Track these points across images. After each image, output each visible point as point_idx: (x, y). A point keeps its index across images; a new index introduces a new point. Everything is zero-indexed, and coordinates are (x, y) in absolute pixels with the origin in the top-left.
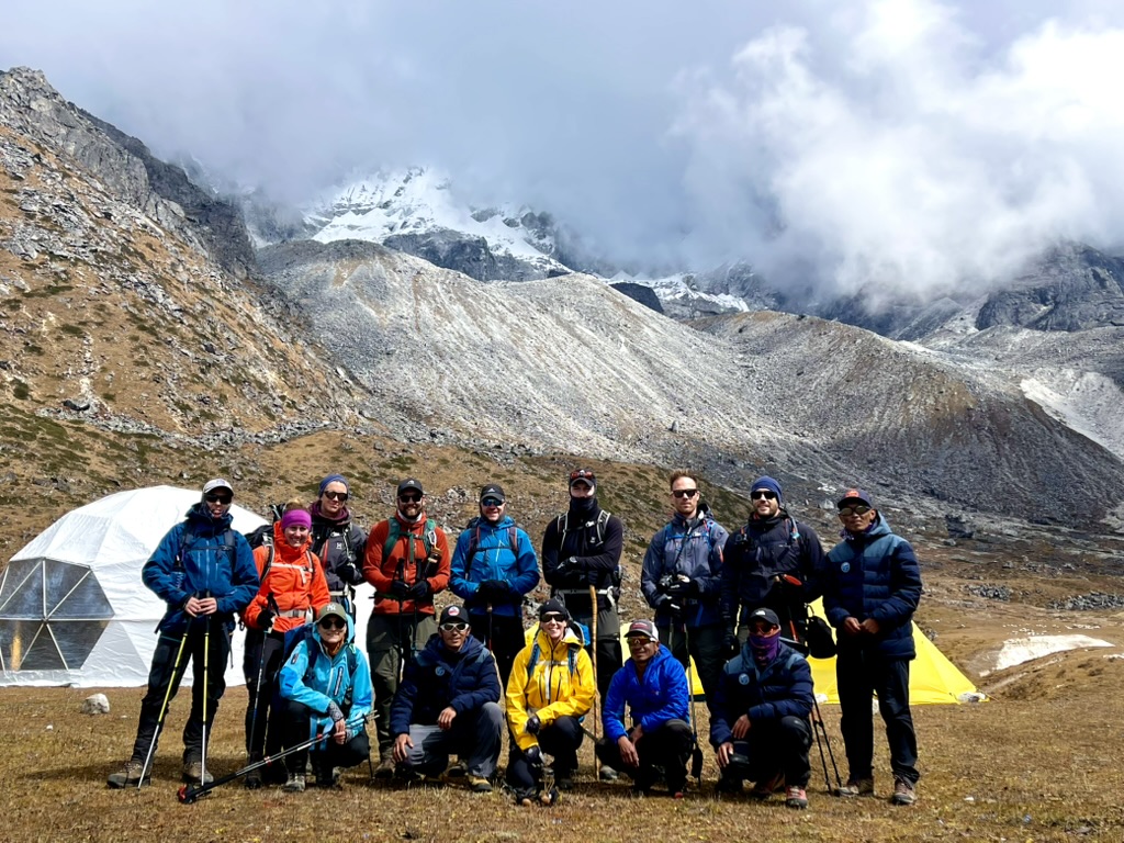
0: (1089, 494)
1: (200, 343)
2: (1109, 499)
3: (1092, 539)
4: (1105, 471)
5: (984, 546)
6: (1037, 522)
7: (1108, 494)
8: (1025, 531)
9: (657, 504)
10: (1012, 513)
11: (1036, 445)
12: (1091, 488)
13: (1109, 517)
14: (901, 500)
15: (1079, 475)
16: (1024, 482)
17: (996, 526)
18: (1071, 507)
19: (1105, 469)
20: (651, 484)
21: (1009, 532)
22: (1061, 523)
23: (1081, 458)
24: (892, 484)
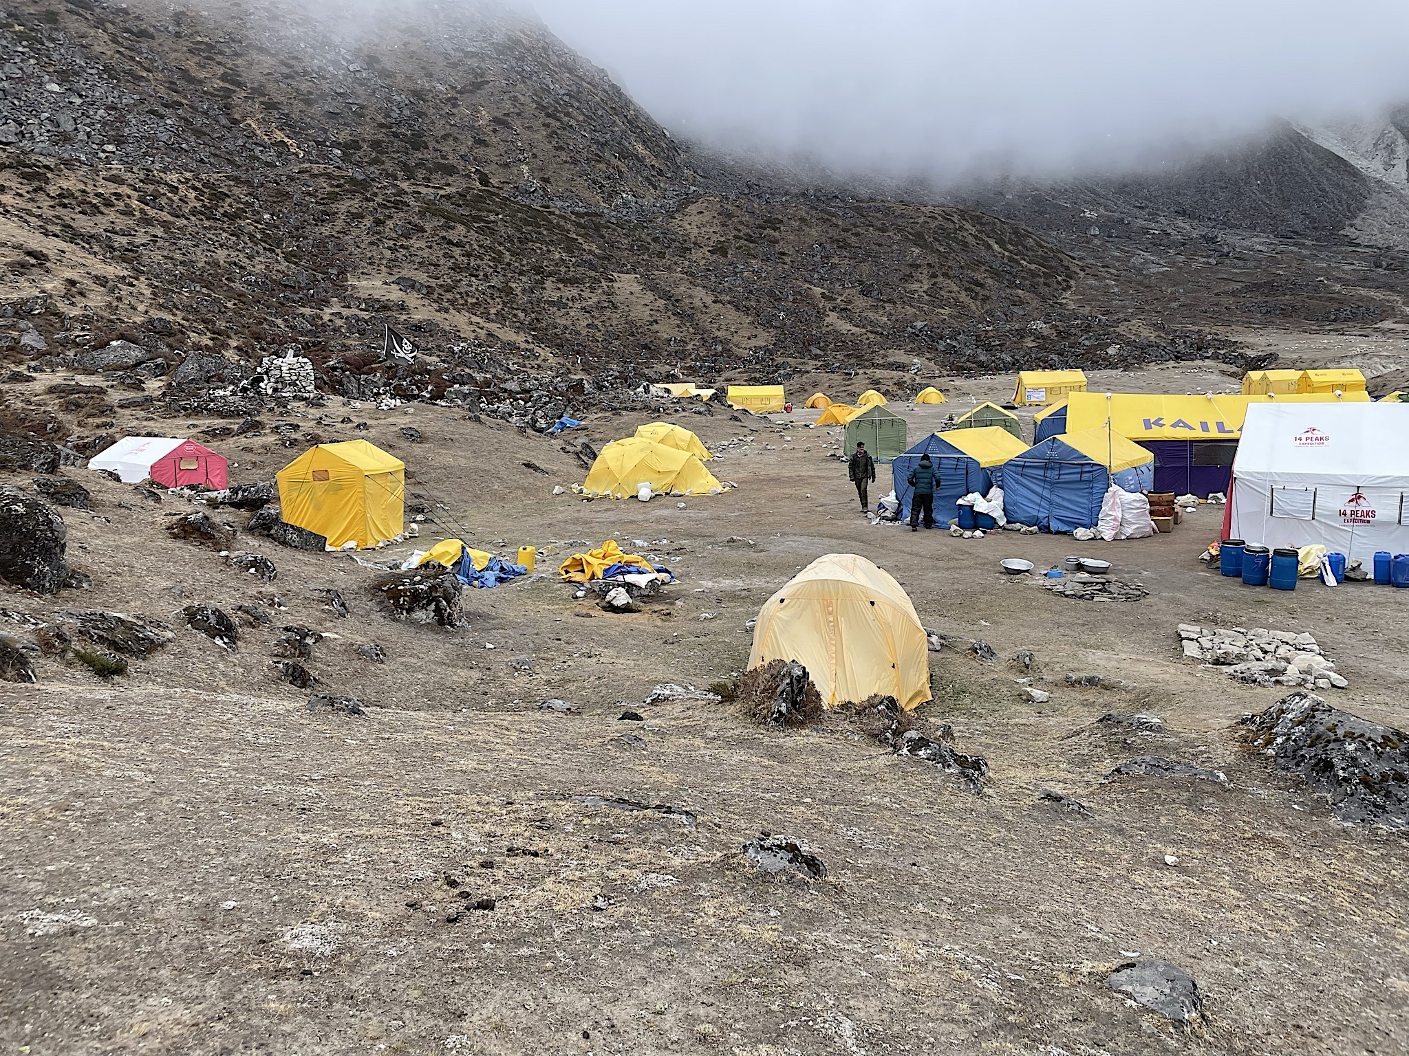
0: (1331, 207)
1: (590, 124)
2: (1349, 211)
3: (1335, 252)
4: (1347, 184)
5: (1241, 263)
6: (1282, 236)
7: (1349, 206)
8: (1273, 247)
9: (965, 244)
10: (1258, 229)
11: (1285, 163)
12: (1333, 201)
13: (1347, 228)
14: (1157, 222)
15: (1322, 190)
16: (1270, 199)
17: (1247, 243)
18: (1314, 220)
19: (1347, 182)
20: (957, 226)
21: (1260, 248)
22: (1305, 236)
23: (1326, 173)
24: (1147, 207)
